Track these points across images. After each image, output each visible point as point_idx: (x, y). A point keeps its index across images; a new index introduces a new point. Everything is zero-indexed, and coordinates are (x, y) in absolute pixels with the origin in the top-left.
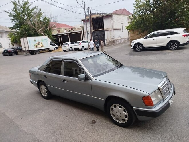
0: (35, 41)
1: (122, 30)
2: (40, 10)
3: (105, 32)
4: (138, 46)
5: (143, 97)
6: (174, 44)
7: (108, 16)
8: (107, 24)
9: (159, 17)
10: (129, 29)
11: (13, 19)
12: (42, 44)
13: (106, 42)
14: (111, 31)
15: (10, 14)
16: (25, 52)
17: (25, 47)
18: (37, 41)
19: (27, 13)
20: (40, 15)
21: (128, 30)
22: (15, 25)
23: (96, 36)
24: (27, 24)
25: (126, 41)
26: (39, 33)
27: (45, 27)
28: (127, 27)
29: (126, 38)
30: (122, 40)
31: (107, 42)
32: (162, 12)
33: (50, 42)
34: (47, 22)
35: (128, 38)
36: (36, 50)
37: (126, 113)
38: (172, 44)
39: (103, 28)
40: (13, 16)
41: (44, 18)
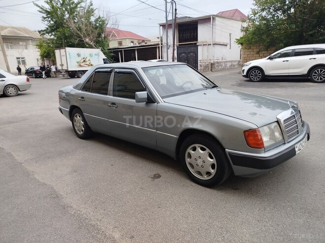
0: (79, 55)
1: (228, 46)
2: (92, 5)
3: (199, 48)
4: (255, 72)
5: (245, 132)
6: (321, 71)
7: (207, 20)
8: (203, 33)
9: (297, 23)
10: (242, 44)
11: (46, 18)
12: (89, 62)
13: (199, 66)
14: (210, 46)
15: (42, 8)
16: (61, 72)
17: (62, 65)
18: (82, 56)
19: (68, 7)
20: (90, 12)
21: (240, 45)
22: (47, 27)
23: (183, 54)
24: (67, 27)
25: (236, 67)
26: (87, 43)
27: (96, 33)
28: (238, 40)
29: (235, 61)
30: (229, 64)
31: (201, 66)
32: (304, 13)
33: (104, 59)
34: (101, 26)
35: (239, 62)
36: (79, 71)
37: (212, 160)
38: (318, 71)
39: (197, 40)
40: (46, 11)
41: (97, 19)
